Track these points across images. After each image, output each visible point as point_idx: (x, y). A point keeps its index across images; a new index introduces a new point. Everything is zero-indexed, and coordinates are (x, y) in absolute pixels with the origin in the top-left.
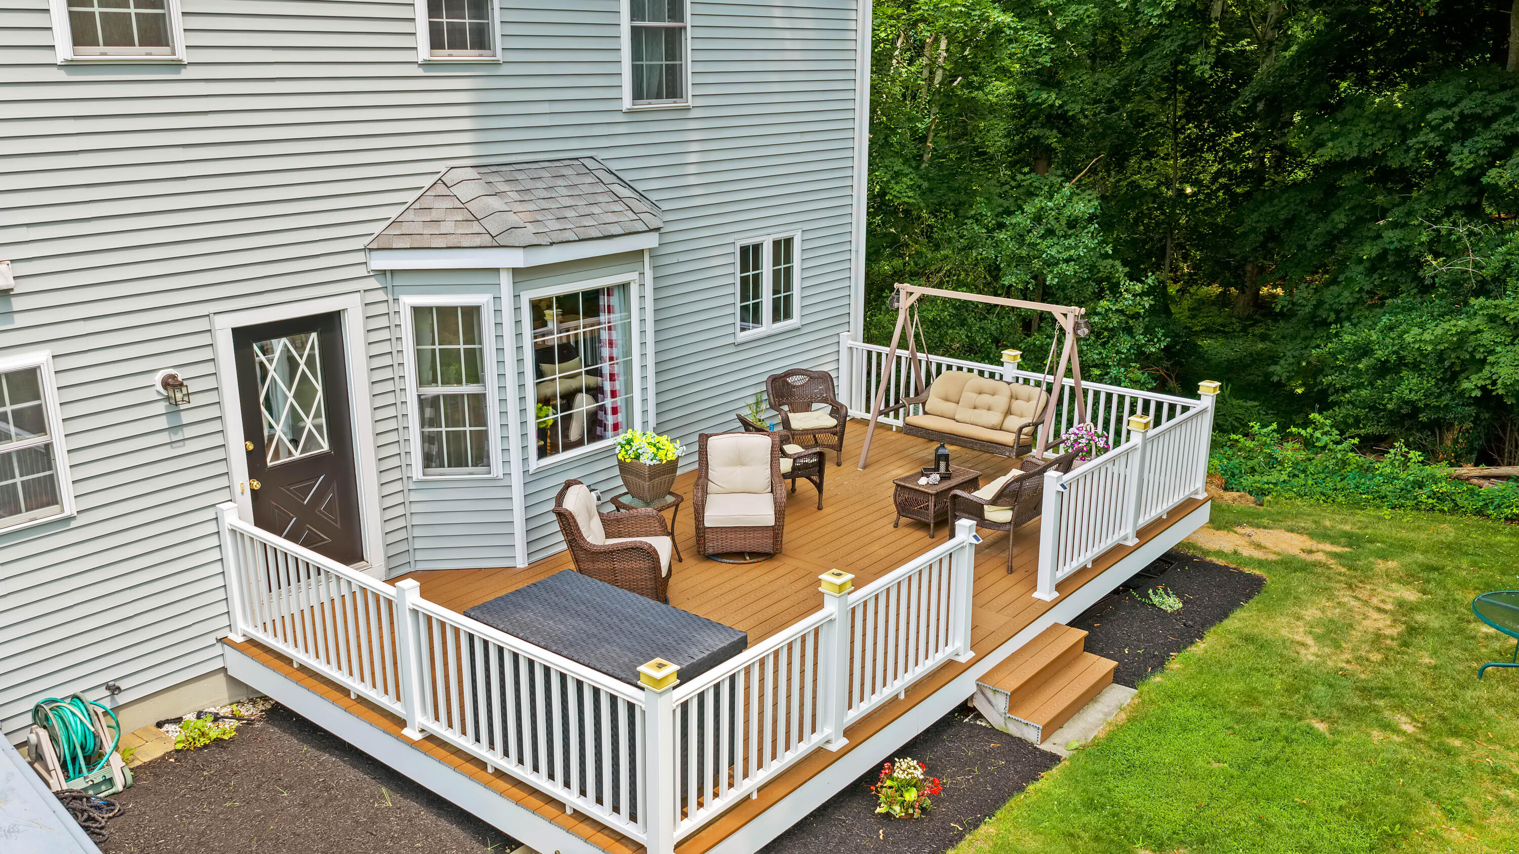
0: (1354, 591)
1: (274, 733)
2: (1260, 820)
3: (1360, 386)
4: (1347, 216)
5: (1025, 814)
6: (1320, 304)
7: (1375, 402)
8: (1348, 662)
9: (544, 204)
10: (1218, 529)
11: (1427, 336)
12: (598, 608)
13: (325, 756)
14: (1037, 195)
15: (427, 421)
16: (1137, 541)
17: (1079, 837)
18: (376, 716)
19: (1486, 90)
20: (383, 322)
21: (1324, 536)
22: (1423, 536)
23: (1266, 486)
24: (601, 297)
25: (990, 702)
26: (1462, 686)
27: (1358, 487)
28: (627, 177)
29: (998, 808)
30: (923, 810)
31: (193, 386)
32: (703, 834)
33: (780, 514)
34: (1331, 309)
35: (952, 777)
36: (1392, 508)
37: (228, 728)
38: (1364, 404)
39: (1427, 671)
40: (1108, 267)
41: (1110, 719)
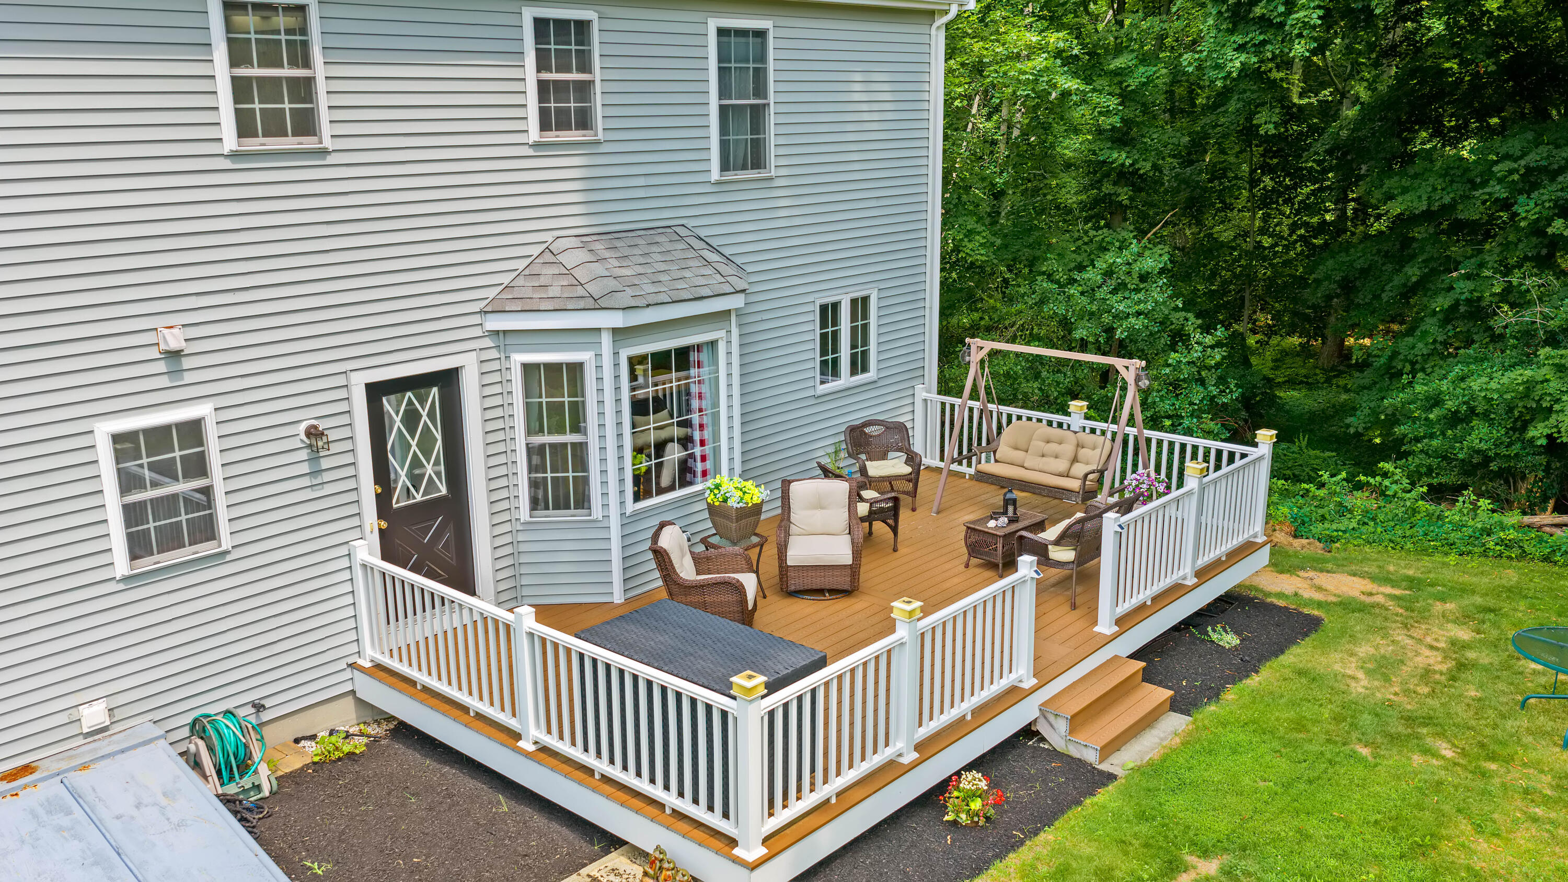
0: (1408, 630)
1: (399, 748)
2: (1299, 831)
3: (1432, 436)
4: (1420, 268)
5: (1082, 824)
6: (1395, 354)
7: (1447, 451)
8: (1396, 694)
9: (640, 269)
10: (1281, 572)
11: (1493, 385)
12: (694, 632)
13: (447, 769)
14: (1108, 250)
15: (533, 467)
16: (1196, 580)
17: (1130, 844)
18: (493, 731)
19: (1552, 144)
20: (496, 377)
21: (1386, 580)
22: (1485, 580)
23: (1335, 533)
24: (691, 353)
25: (1051, 725)
26: (1503, 717)
27: (1426, 534)
28: (715, 242)
29: (1057, 819)
30: (988, 819)
31: (332, 435)
32: (788, 831)
33: (857, 554)
34: (1406, 360)
35: (1015, 791)
36: (1460, 555)
37: (358, 745)
38: (1436, 454)
39: (1471, 702)
40: (1181, 319)
41: (1165, 743)
